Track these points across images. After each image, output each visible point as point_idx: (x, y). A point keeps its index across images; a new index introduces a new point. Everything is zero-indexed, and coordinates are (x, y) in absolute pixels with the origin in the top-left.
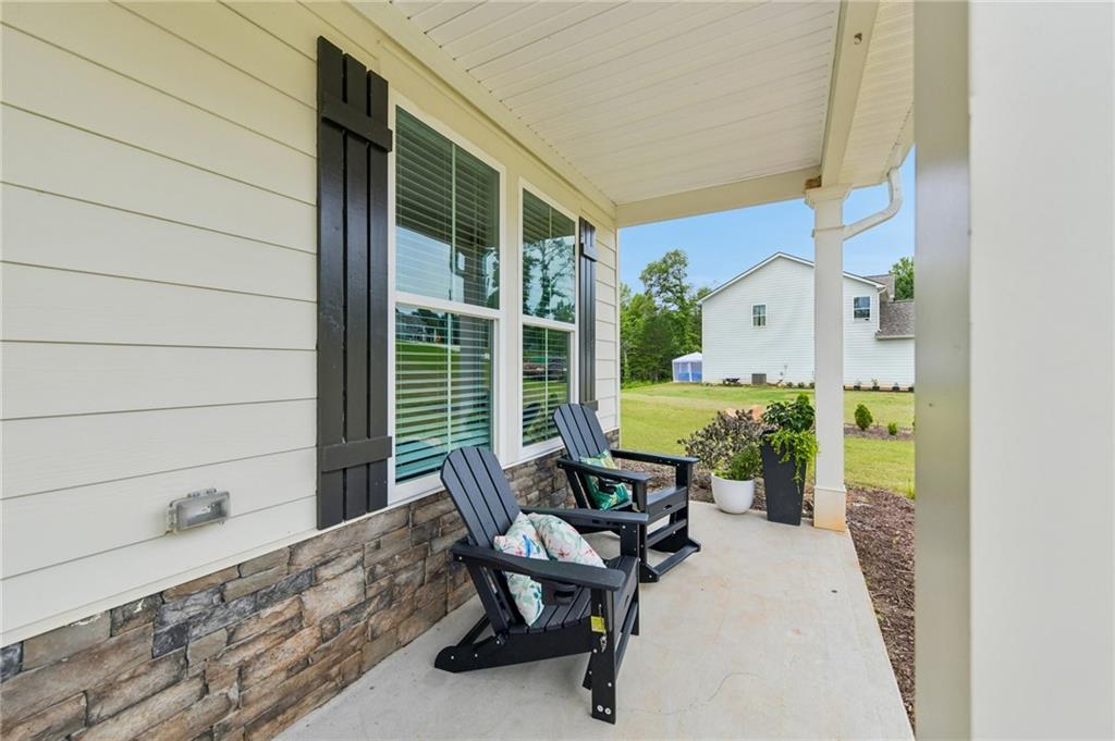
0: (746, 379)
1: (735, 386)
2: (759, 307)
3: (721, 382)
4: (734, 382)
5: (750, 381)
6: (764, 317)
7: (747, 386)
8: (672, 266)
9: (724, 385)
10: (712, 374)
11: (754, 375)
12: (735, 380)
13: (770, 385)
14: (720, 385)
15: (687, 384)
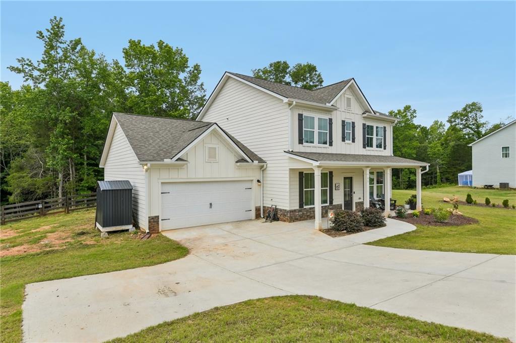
0: (497, 185)
1: (490, 189)
2: (506, 148)
3: (483, 187)
4: (490, 187)
5: (499, 187)
6: (509, 153)
7: (497, 189)
8: (471, 112)
9: (484, 188)
10: (478, 182)
11: (500, 184)
12: (491, 186)
13: (511, 189)
14: (482, 188)
15: (466, 187)
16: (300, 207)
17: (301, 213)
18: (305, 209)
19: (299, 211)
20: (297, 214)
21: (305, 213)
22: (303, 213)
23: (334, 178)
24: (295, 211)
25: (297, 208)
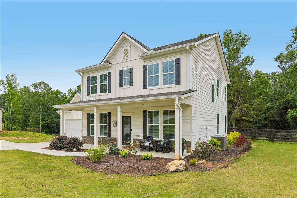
16: (88, 135)
17: (88, 139)
18: (91, 137)
19: (87, 138)
20: (86, 139)
21: (91, 139)
22: (89, 140)
23: (112, 117)
24: (85, 137)
25: (86, 135)
